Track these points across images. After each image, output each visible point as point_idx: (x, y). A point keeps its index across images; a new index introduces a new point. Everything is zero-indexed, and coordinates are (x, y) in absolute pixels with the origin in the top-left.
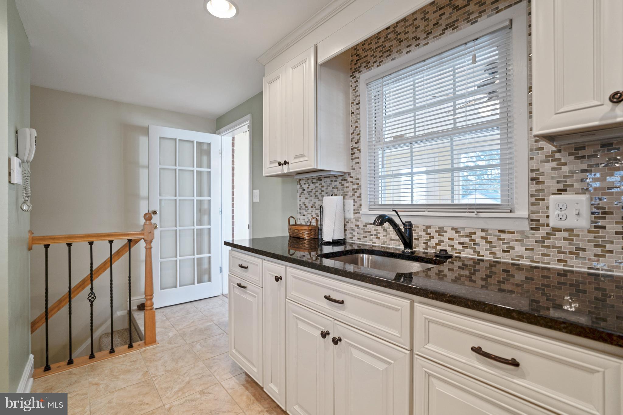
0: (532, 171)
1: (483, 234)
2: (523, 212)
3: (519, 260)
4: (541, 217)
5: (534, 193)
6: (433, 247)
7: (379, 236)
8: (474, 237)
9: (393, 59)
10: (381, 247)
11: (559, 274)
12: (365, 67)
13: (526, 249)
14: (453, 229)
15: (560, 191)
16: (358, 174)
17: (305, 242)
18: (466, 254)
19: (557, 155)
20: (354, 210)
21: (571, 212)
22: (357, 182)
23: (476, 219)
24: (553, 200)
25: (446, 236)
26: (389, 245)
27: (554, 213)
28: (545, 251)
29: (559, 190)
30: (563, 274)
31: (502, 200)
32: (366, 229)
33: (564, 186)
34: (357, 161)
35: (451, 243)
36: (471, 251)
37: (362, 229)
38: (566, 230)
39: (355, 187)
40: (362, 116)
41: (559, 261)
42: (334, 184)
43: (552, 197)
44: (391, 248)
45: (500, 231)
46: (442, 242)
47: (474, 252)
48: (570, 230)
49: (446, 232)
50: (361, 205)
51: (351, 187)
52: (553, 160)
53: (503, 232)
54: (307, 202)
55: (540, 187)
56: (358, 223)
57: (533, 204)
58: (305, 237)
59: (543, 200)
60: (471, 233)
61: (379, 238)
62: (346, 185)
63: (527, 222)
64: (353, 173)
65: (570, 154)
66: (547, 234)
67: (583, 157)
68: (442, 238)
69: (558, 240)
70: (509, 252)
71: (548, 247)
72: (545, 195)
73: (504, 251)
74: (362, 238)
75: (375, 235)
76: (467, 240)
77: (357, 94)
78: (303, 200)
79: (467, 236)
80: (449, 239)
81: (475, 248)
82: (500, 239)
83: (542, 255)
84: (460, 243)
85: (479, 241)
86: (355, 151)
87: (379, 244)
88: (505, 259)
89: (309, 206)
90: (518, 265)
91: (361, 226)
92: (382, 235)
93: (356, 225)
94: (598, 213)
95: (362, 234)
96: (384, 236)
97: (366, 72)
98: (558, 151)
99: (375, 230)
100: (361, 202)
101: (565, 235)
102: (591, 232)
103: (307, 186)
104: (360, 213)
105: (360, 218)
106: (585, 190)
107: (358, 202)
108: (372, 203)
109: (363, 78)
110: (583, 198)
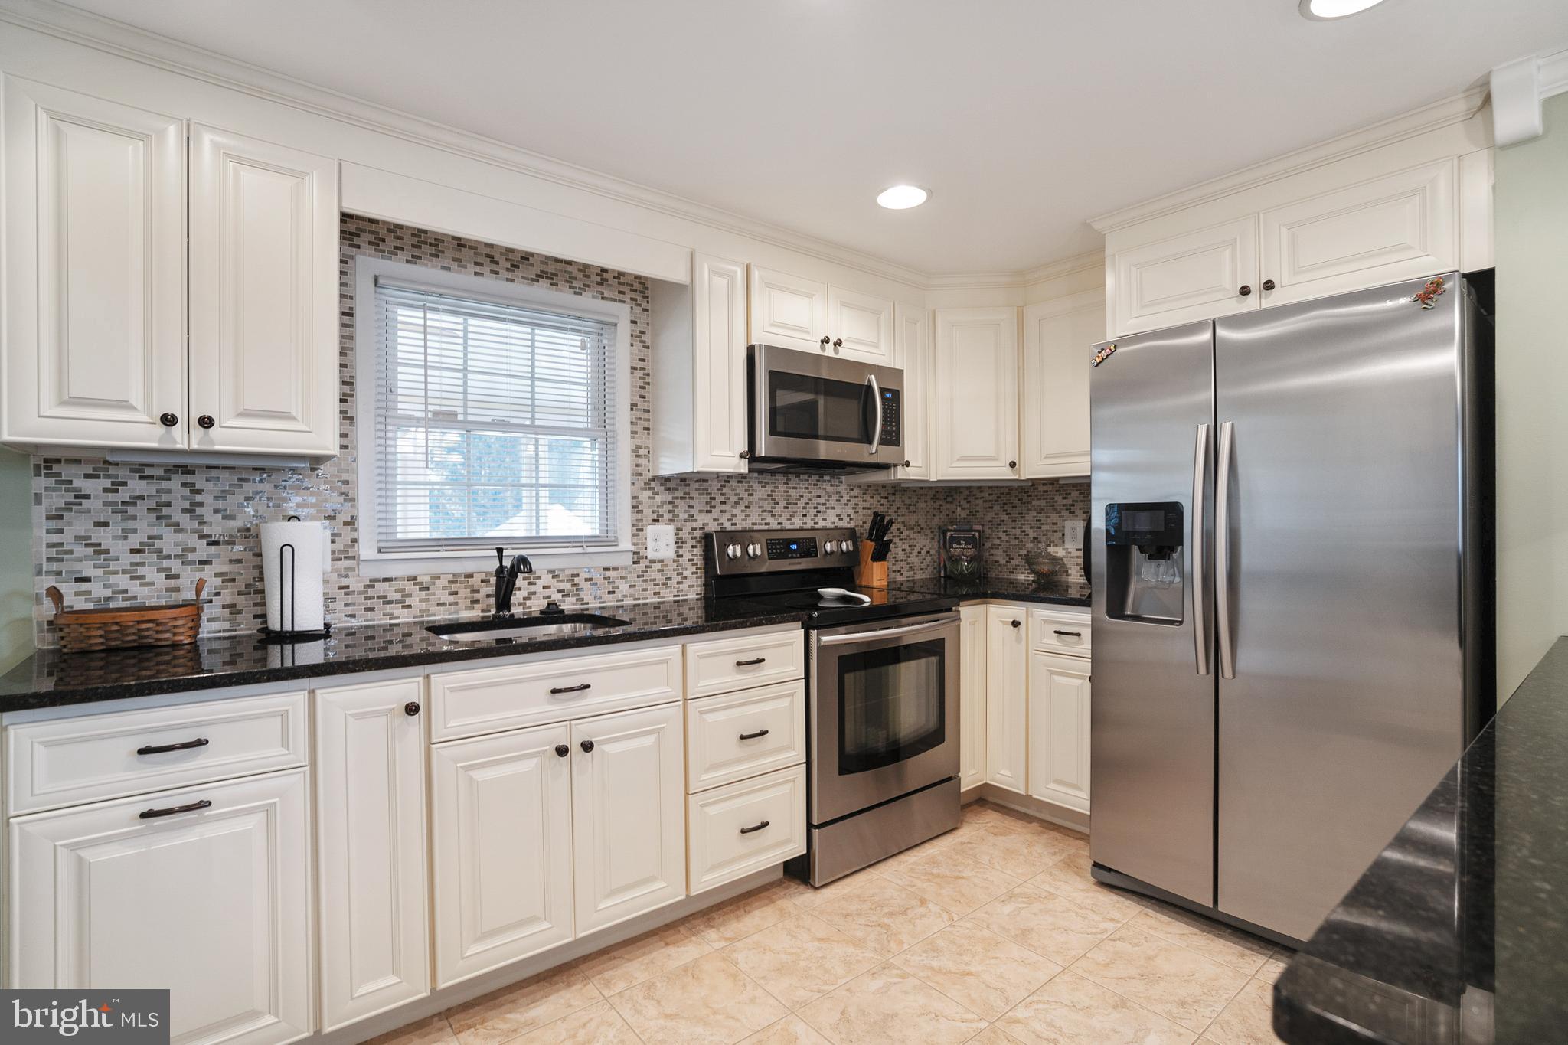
0: (634, 498)
1: (587, 575)
2: (626, 544)
3: (623, 601)
4: (641, 548)
5: (635, 522)
6: (519, 604)
7: (408, 601)
8: (576, 580)
9: (444, 268)
10: (415, 623)
11: (655, 608)
12: (370, 243)
13: (630, 586)
14: (550, 572)
15: (656, 521)
16: (346, 468)
17: (182, 652)
18: (568, 605)
19: (653, 484)
20: (333, 553)
21: (662, 544)
22: (344, 488)
23: (581, 555)
24: (651, 530)
25: (540, 583)
27: (650, 544)
28: (644, 585)
29: (654, 520)
30: (657, 607)
31: (600, 530)
32: (371, 592)
33: (658, 516)
35: (547, 592)
36: (573, 599)
37: (360, 593)
38: (658, 561)
41: (655, 593)
42: (249, 488)
43: (649, 527)
44: (439, 621)
45: (604, 569)
46: (534, 593)
47: (577, 600)
48: (662, 561)
49: (539, 578)
50: (354, 541)
52: (650, 489)
53: (608, 569)
54: (104, 537)
55: (640, 516)
56: (345, 582)
58: (181, 638)
59: (642, 530)
60: (573, 575)
61: (409, 606)
63: (631, 555)
65: (662, 485)
66: (646, 567)
67: (669, 489)
68: (533, 588)
69: (653, 574)
70: (613, 592)
71: (646, 581)
72: (643, 525)
73: (609, 593)
74: (359, 613)
75: (397, 602)
76: (567, 586)
78: (78, 528)
79: (568, 580)
80: (544, 588)
81: (578, 595)
82: (605, 579)
83: (643, 590)
84: (559, 591)
85: (583, 584)
87: (408, 617)
88: (611, 602)
89: (120, 549)
90: (622, 606)
91: (356, 586)
92: (416, 599)
93: (340, 588)
94: (679, 543)
95: (359, 605)
96: (421, 600)
97: (374, 257)
98: (653, 479)
99: (397, 591)
100: (354, 535)
101: (658, 566)
102: (674, 561)
103: (107, 483)
104: (353, 558)
105: (353, 569)
106: (671, 521)
107: (347, 534)
108: (383, 537)
109: (368, 263)
110: (671, 529)
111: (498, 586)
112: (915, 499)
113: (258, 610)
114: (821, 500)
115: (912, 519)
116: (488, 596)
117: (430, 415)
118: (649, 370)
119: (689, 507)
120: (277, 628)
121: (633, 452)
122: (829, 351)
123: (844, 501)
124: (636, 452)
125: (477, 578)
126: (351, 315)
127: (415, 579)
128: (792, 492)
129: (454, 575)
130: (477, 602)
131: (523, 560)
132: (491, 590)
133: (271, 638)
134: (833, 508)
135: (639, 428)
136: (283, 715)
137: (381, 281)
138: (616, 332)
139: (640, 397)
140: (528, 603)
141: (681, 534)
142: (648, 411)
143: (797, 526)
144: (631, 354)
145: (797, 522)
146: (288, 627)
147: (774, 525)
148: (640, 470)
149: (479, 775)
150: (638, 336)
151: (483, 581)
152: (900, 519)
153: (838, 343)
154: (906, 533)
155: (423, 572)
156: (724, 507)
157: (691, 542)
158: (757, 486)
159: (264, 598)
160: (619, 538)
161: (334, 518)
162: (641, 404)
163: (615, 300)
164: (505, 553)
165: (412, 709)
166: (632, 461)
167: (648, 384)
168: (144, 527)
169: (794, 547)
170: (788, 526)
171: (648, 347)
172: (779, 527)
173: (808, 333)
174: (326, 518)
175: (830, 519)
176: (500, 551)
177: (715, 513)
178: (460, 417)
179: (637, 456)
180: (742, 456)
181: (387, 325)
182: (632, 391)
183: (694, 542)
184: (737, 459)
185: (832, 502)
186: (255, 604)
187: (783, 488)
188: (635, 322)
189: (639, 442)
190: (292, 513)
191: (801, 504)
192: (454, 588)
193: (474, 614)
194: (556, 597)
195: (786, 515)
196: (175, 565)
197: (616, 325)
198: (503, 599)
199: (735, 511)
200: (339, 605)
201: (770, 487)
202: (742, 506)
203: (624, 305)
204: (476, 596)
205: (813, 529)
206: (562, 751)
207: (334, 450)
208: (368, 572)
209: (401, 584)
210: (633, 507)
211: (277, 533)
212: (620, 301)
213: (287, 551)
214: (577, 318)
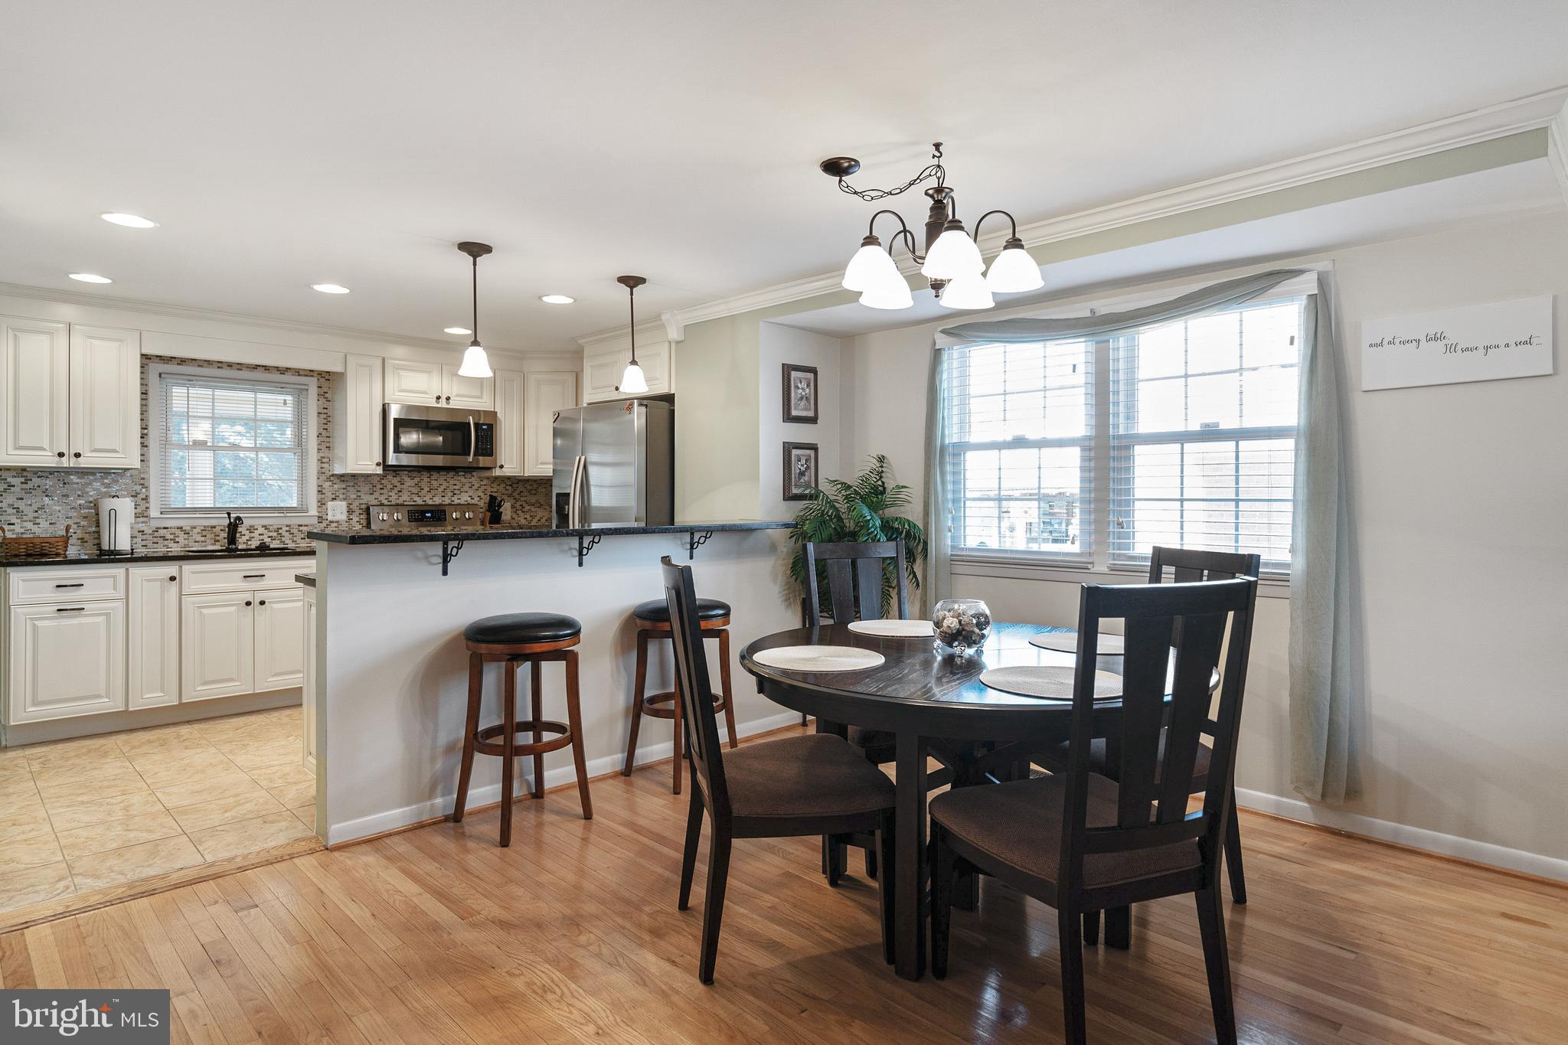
0: (319, 486)
1: (287, 529)
2: (313, 511)
4: (324, 514)
5: (320, 500)
6: (244, 543)
8: (280, 531)
14: (263, 527)
16: (144, 473)
19: (332, 478)
20: (136, 514)
21: (338, 512)
22: (142, 482)
23: (283, 517)
24: (330, 504)
25: (257, 533)
26: (192, 547)
27: (330, 512)
29: (333, 499)
31: (297, 504)
32: (156, 534)
33: (335, 496)
37: (150, 534)
38: (336, 522)
39: (141, 486)
43: (329, 503)
44: (195, 550)
45: (299, 526)
46: (253, 537)
48: (338, 522)
49: (257, 529)
50: (147, 508)
51: (132, 487)
52: (330, 481)
53: (301, 526)
55: (323, 496)
56: (142, 528)
57: (319, 507)
59: (324, 504)
60: (278, 528)
61: (178, 542)
63: (317, 518)
64: (140, 469)
65: (338, 479)
66: (327, 525)
67: (344, 481)
68: (253, 535)
72: (325, 501)
73: (302, 539)
74: (150, 544)
76: (275, 534)
79: (275, 531)
80: (260, 535)
81: (282, 539)
82: (299, 531)
84: (269, 537)
85: (285, 533)
86: (140, 446)
88: (303, 544)
91: (148, 531)
92: (182, 538)
93: (139, 532)
94: (350, 511)
95: (150, 540)
96: (185, 539)
97: (159, 363)
98: (333, 475)
99: (171, 534)
100: (148, 505)
101: (336, 524)
102: (347, 522)
104: (147, 517)
105: (147, 522)
106: (345, 499)
107: (143, 505)
108: (164, 506)
109: (155, 368)
110: (344, 504)
111: (229, 533)
112: (535, 486)
113: (96, 541)
114: (457, 487)
115: (533, 499)
116: (225, 538)
117: (191, 443)
118: (330, 414)
119: (357, 491)
120: (107, 548)
121: (319, 460)
122: (443, 404)
123: (476, 487)
124: (321, 460)
125: (218, 529)
126: (146, 394)
127: (181, 528)
128: (435, 483)
129: (205, 527)
130: (218, 541)
131: (239, 518)
132: (226, 535)
133: (102, 552)
134: (467, 492)
135: (323, 447)
136: (114, 577)
137: (163, 376)
138: (308, 394)
139: (324, 429)
140: (249, 543)
141: (350, 506)
142: (329, 437)
143: (437, 503)
144: (318, 405)
145: (437, 500)
146: (112, 548)
147: (419, 501)
148: (323, 470)
149: (205, 611)
150: (323, 395)
151: (221, 530)
152: (522, 499)
153: (448, 399)
154: (527, 508)
155: (186, 524)
156: (382, 491)
157: (358, 511)
158: (406, 479)
159: (99, 535)
160: (309, 508)
161: (136, 496)
162: (324, 433)
163: (307, 376)
164: (232, 515)
165: (173, 579)
166: (318, 465)
167: (330, 422)
168: (40, 500)
169: (428, 515)
170: (430, 502)
171: (329, 401)
172: (424, 503)
173: (427, 393)
174: (132, 496)
175: (464, 498)
176: (229, 514)
177: (376, 495)
178: (209, 444)
179: (322, 463)
180: (378, 464)
181: (167, 398)
182: (318, 426)
183: (361, 512)
184: (374, 466)
185: (466, 488)
186: (95, 538)
187: (426, 480)
188: (321, 387)
189: (323, 455)
190: (114, 494)
191: (441, 489)
192: (204, 533)
193: (217, 547)
194: (267, 540)
195: (430, 495)
197: (307, 390)
198: (232, 539)
200: (139, 540)
201: (416, 480)
202: (396, 490)
203: (312, 378)
204: (217, 538)
205: (450, 505)
206: (248, 604)
207: (137, 464)
208: (154, 524)
209: (173, 531)
210: (319, 491)
211: (108, 504)
212: (310, 376)
213: (113, 512)
214: (281, 388)
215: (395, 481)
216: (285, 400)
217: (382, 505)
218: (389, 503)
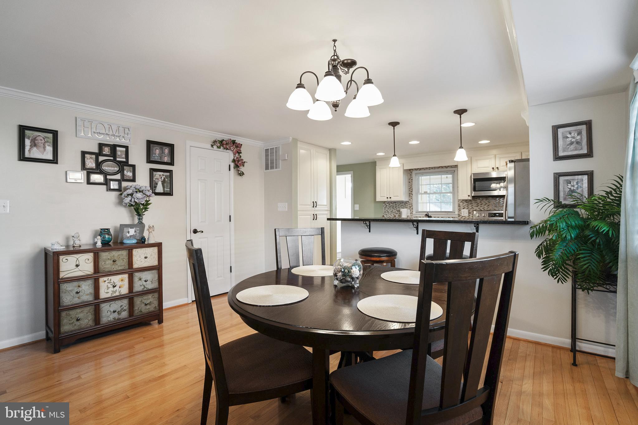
0: (459, 204)
2: (457, 213)
16: (412, 202)
19: (463, 201)
20: (410, 213)
21: (465, 213)
23: (447, 213)
24: (462, 210)
27: (462, 213)
31: (452, 210)
33: (464, 208)
34: (411, 197)
39: (411, 206)
40: (413, 184)
42: (401, 204)
48: (465, 217)
51: (409, 205)
54: (388, 210)
55: (460, 208)
57: (459, 211)
62: (407, 205)
63: (458, 215)
64: (410, 201)
77: (411, 177)
78: (387, 209)
86: (411, 194)
89: (390, 211)
93: (409, 216)
95: (412, 217)
97: (415, 171)
98: (460, 200)
100: (412, 211)
101: (464, 217)
102: (468, 216)
103: (389, 204)
104: (412, 214)
106: (467, 209)
108: (417, 211)
110: (467, 210)
117: (424, 193)
119: (472, 206)
126: (412, 180)
141: (470, 211)
148: (455, 198)
156: (481, 206)
160: (455, 212)
161: (409, 208)
163: (454, 167)
168: (392, 209)
169: (497, 215)
173: (489, 167)
174: (407, 208)
177: (479, 207)
184: (468, 197)
190: (404, 208)
196: (394, 214)
197: (455, 172)
199: (485, 206)
202: (487, 205)
210: (459, 206)
213: (403, 211)
214: (447, 173)
215: (486, 202)
216: (447, 177)
217: (481, 211)
218: (484, 210)
